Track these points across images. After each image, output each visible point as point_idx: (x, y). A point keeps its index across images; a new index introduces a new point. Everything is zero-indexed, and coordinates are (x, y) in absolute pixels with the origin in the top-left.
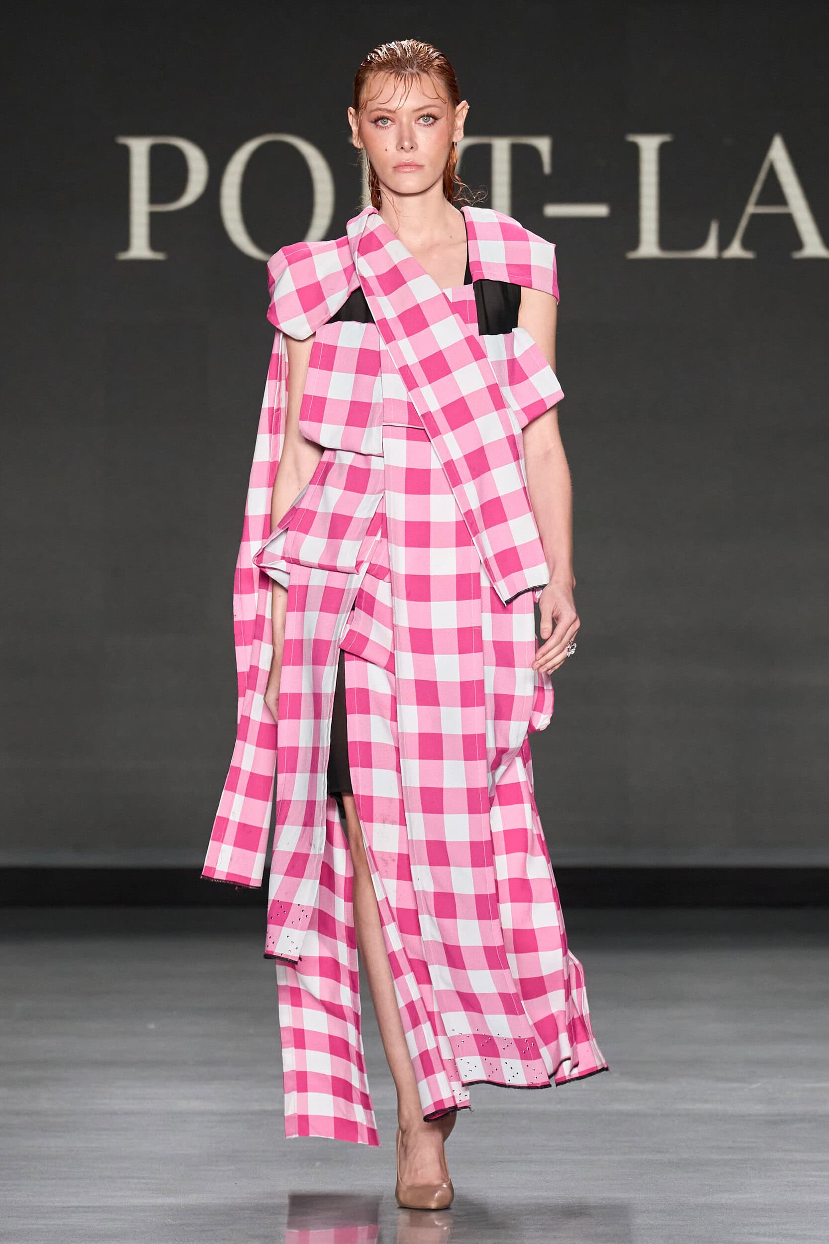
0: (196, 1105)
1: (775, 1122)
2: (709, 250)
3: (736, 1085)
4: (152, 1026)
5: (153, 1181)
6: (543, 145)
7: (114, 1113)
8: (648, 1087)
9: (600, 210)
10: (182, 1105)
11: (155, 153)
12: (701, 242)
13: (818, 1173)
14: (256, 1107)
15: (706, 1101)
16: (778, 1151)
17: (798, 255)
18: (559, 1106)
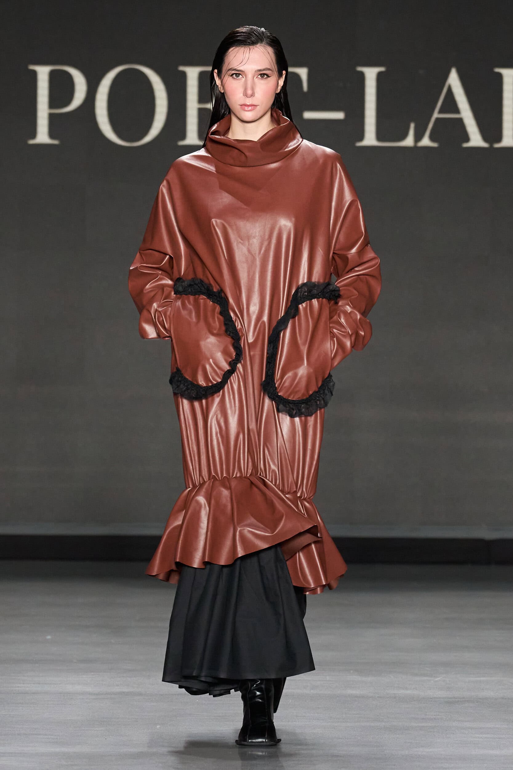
0: (78, 688)
1: (451, 702)
2: (409, 141)
3: (426, 678)
4: (49, 637)
5: (52, 737)
6: (303, 72)
7: (26, 693)
8: (369, 679)
9: (340, 115)
10: (70, 688)
11: (52, 74)
12: (404, 136)
13: (481, 736)
14: (117, 689)
15: (407, 689)
16: (454, 721)
17: (465, 145)
18: (312, 691)
